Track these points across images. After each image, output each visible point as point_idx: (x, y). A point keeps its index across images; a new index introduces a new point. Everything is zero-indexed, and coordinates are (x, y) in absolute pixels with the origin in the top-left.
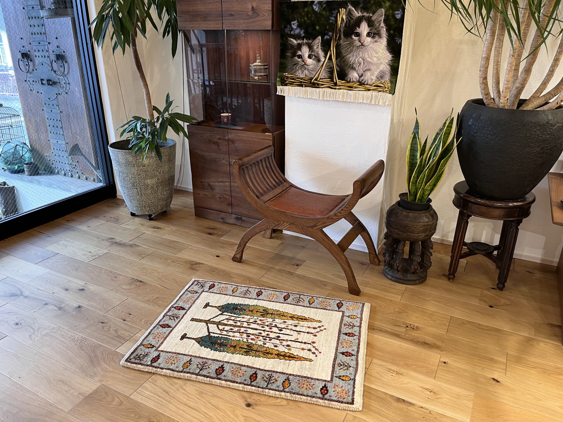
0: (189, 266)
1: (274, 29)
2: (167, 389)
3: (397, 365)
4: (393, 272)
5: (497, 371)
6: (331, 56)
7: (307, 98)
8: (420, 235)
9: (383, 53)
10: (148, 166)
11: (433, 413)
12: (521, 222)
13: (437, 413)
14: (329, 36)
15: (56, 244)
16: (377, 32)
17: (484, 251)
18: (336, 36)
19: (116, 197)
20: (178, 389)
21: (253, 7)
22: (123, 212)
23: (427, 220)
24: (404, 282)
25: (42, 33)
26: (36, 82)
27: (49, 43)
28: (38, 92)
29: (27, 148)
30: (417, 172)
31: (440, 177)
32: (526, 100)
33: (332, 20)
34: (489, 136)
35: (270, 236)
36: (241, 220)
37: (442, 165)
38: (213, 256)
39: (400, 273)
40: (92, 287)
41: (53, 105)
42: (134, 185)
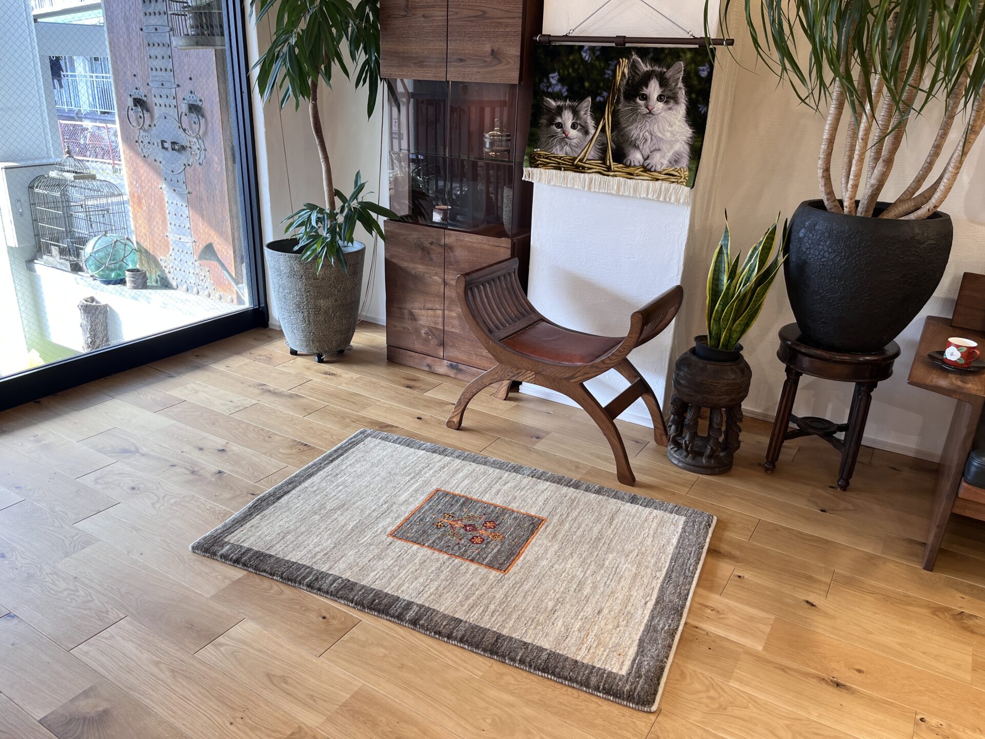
1: (523, 84)
4: (681, 454)
5: (815, 593)
6: (604, 127)
7: (567, 187)
8: (724, 399)
9: (680, 126)
10: (322, 279)
11: (711, 635)
12: (876, 387)
13: (717, 635)
14: (603, 97)
15: (182, 388)
16: (672, 96)
17: (822, 429)
18: (613, 98)
19: (268, 327)
21: (493, 51)
22: (278, 349)
23: (733, 377)
24: (696, 469)
25: (169, 70)
26: (154, 144)
27: (178, 86)
28: (155, 160)
29: (132, 245)
30: (722, 303)
31: (756, 313)
32: (890, 204)
33: (609, 74)
34: (826, 255)
35: (504, 396)
36: (457, 369)
37: (758, 294)
38: (412, 418)
39: (690, 455)
40: (236, 448)
41: (178, 181)
42: (299, 307)
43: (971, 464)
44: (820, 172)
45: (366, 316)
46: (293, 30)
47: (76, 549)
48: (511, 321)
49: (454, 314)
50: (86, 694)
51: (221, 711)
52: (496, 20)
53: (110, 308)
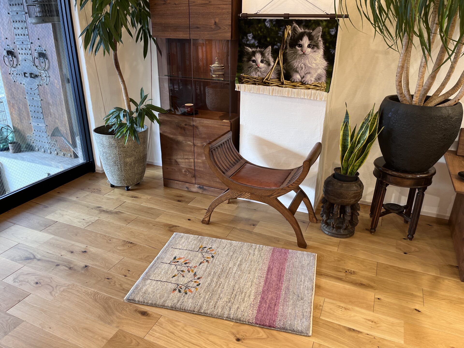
0: (168, 228)
1: (233, 40)
2: (172, 330)
3: (344, 302)
4: (329, 229)
5: (418, 303)
6: (279, 62)
7: (260, 94)
8: (352, 201)
9: (320, 61)
10: (128, 147)
11: (377, 338)
12: (426, 189)
13: (380, 338)
14: (278, 46)
15: (54, 213)
16: (316, 45)
17: (397, 210)
18: (283, 46)
19: (95, 171)
20: (181, 330)
21: (215, 22)
22: (103, 184)
24: (338, 236)
25: (26, 34)
26: (19, 75)
27: (32, 43)
28: (21, 83)
29: (11, 129)
30: (349, 152)
31: (366, 156)
33: (281, 34)
36: (203, 189)
38: (186, 220)
39: (334, 229)
40: (93, 249)
41: (35, 94)
42: (115, 163)
48: (232, 165)
49: (200, 161)
52: (218, 6)
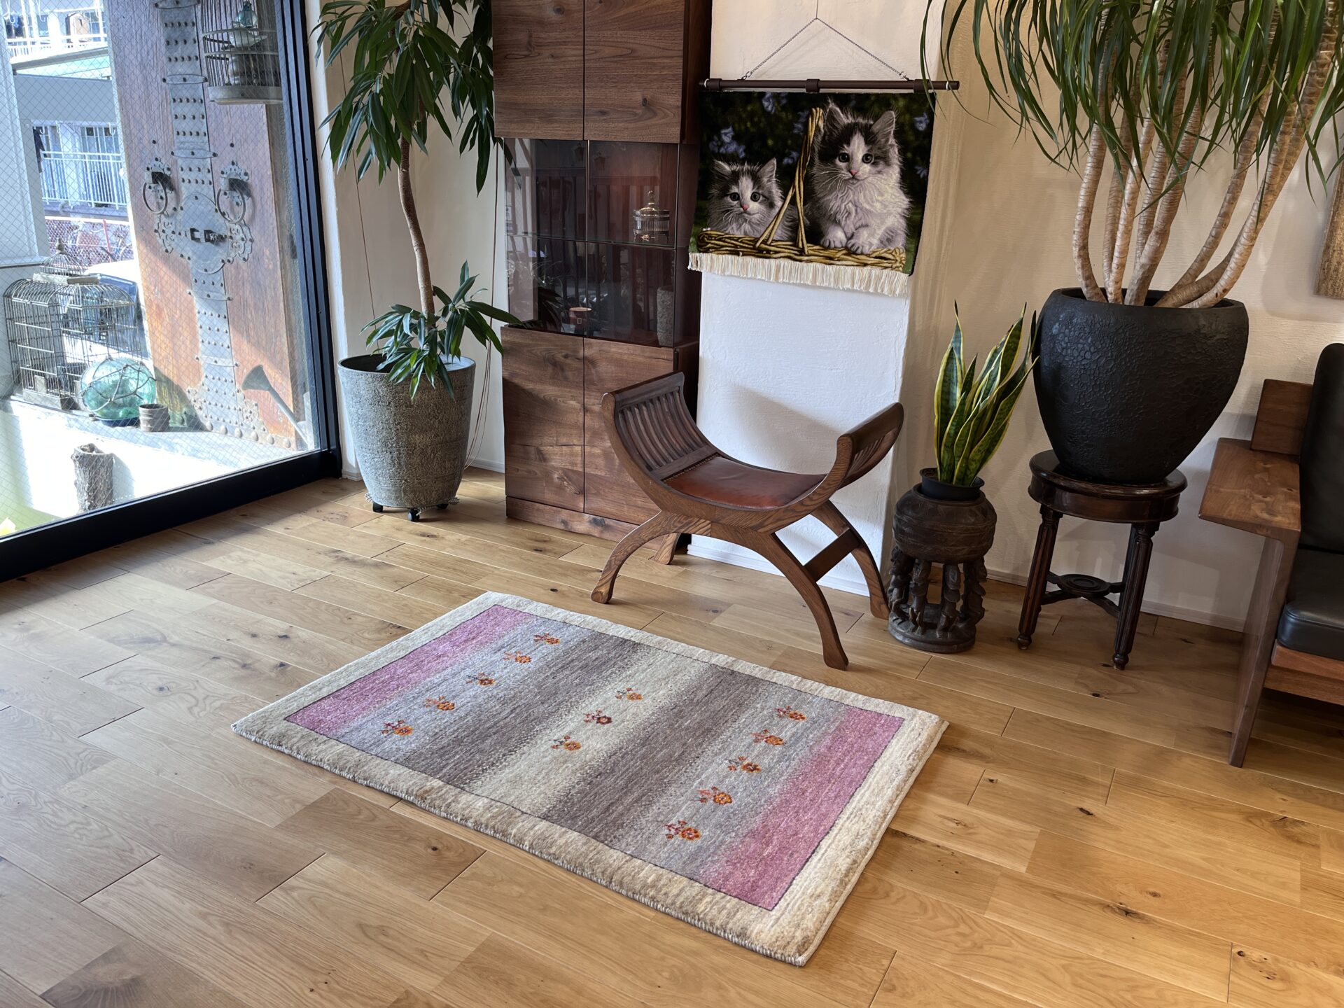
1: (685, 142)
5: (1091, 798)
6: (794, 198)
7: (747, 278)
8: (961, 550)
9: (893, 195)
10: (417, 406)
11: (958, 855)
12: (1157, 530)
13: (966, 855)
14: (793, 158)
15: (225, 557)
16: (882, 155)
17: (1091, 590)
18: (805, 160)
19: (341, 476)
21: (645, 100)
22: (356, 505)
23: (973, 520)
24: (927, 646)
25: (201, 133)
26: (180, 234)
27: (215, 155)
28: (182, 256)
29: (148, 372)
30: (955, 423)
31: (1000, 436)
32: (1166, 292)
33: (799, 129)
34: (1088, 356)
35: (668, 559)
36: (602, 526)
37: (1001, 410)
38: (544, 590)
39: (919, 628)
40: (304, 634)
41: (213, 284)
42: (386, 446)
43: (1285, 621)
44: (1075, 251)
45: (475, 461)
46: (376, 75)
47: (84, 769)
48: (676, 456)
49: (597, 451)
50: (106, 958)
51: (297, 974)
52: (650, 61)
53: (116, 458)
